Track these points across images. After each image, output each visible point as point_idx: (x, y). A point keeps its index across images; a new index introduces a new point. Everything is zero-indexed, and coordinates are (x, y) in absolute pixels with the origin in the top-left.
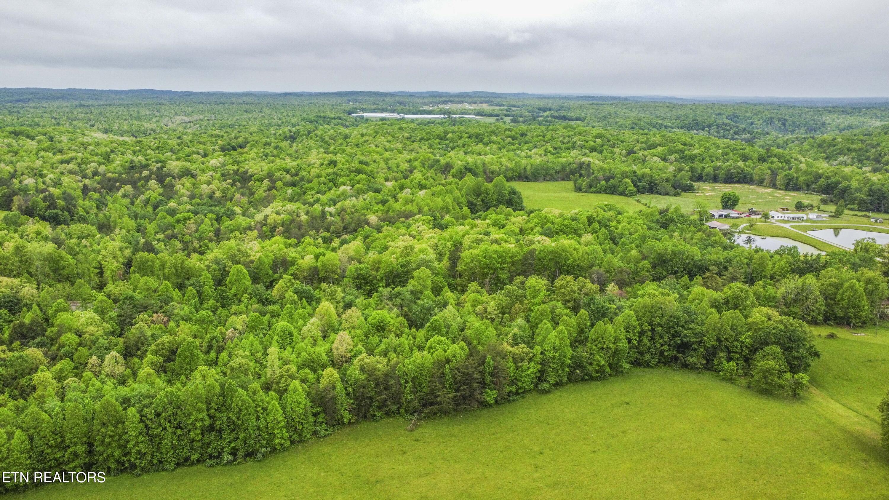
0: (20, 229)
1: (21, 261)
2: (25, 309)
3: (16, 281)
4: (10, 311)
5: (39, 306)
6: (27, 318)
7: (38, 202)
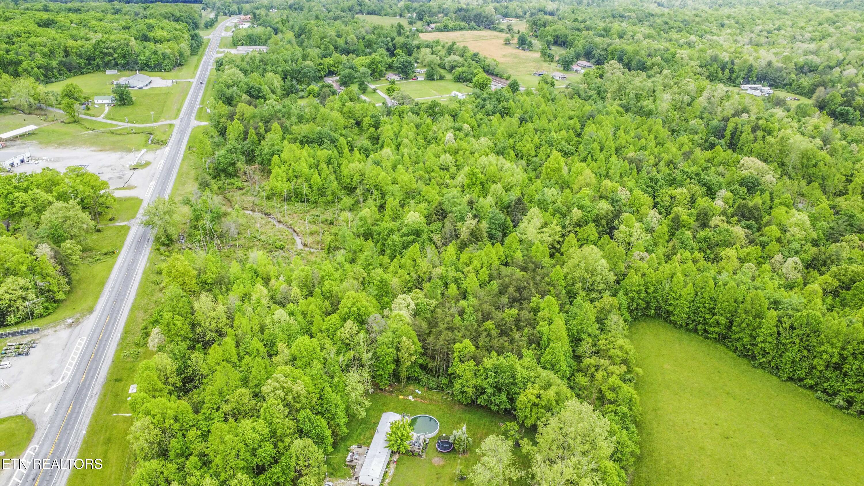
0: (803, 120)
1: (781, 150)
2: (759, 192)
4: (748, 190)
7: (835, 97)
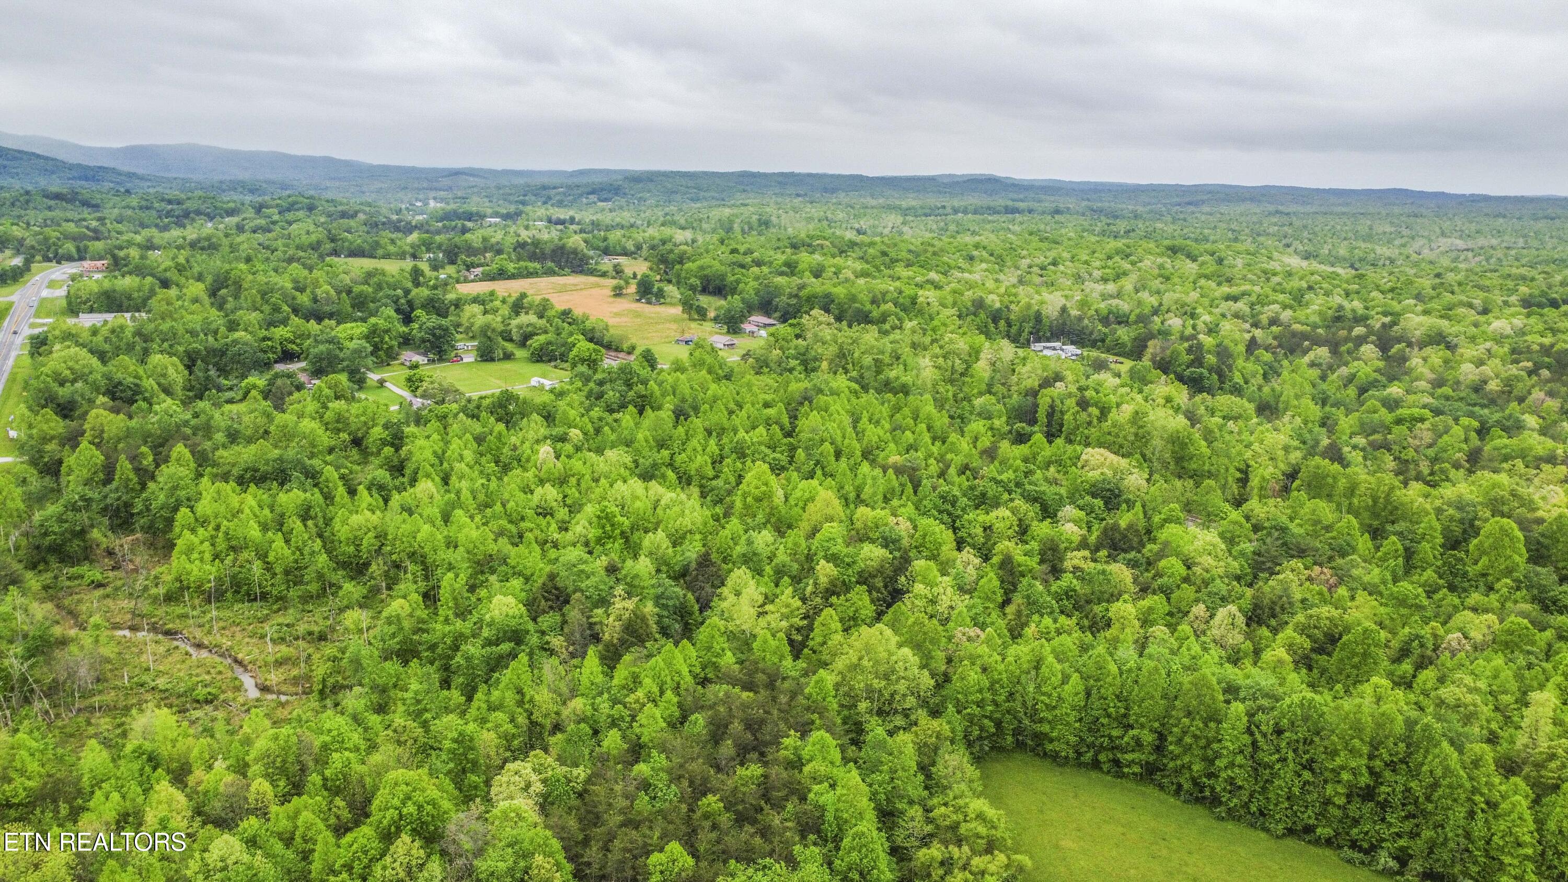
0: (1146, 389)
1: (1136, 435)
2: (1124, 506)
3: (1123, 463)
4: (1106, 504)
5: (1143, 506)
6: (1124, 519)
